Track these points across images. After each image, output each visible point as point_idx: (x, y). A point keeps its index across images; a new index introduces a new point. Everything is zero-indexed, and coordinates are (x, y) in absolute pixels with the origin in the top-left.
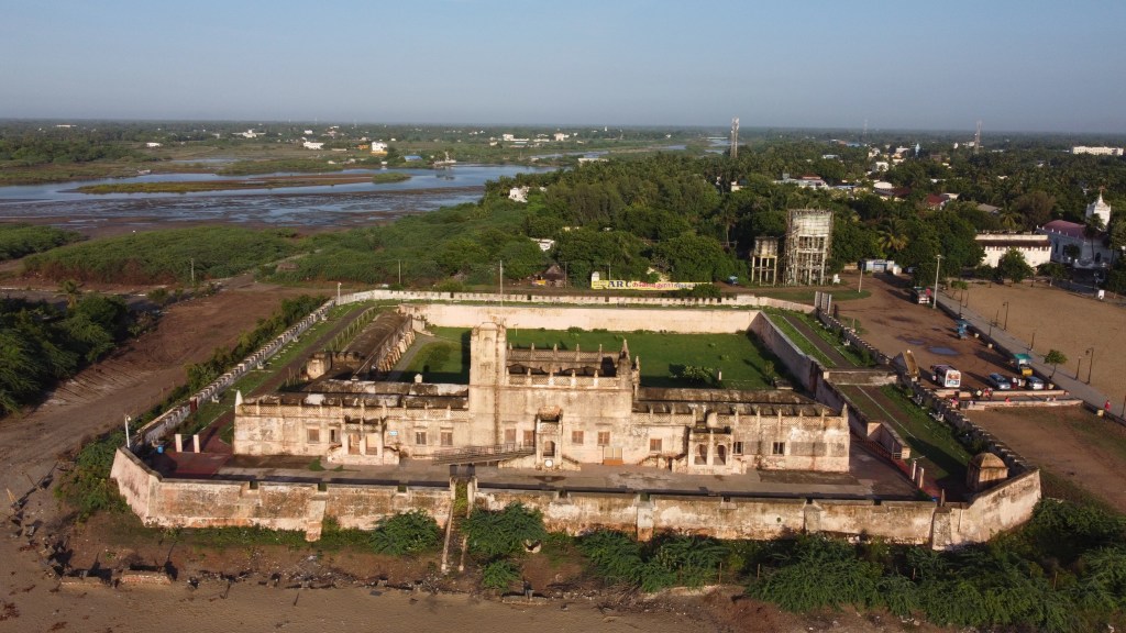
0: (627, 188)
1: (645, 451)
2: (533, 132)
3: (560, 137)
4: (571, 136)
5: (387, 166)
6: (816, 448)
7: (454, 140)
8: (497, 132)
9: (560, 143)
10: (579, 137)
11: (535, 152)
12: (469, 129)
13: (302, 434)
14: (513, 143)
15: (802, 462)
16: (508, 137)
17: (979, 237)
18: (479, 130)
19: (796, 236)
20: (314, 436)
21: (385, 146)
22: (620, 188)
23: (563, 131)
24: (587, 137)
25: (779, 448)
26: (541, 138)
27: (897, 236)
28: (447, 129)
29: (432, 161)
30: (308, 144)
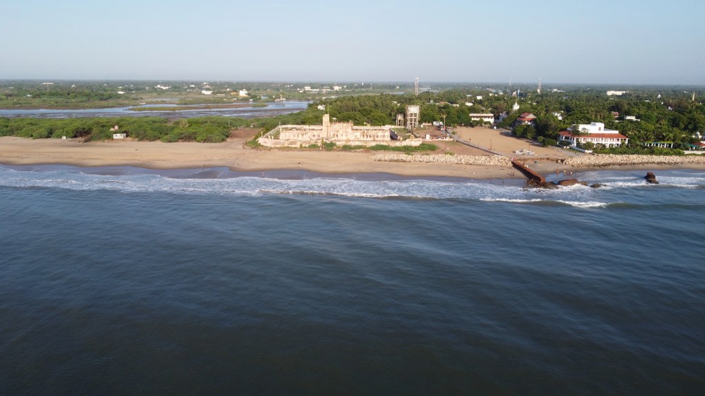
0: (362, 103)
1: (354, 137)
2: (322, 86)
3: (337, 88)
4: (343, 88)
5: (253, 101)
6: (384, 136)
7: (278, 90)
8: (302, 85)
9: (337, 91)
10: (347, 88)
11: (323, 95)
12: (283, 85)
13: (292, 136)
14: (310, 91)
15: (382, 139)
16: (308, 88)
17: (470, 115)
18: (290, 84)
19: (409, 113)
20: (294, 136)
21: (247, 92)
22: (360, 103)
23: (338, 85)
24: (351, 88)
25: (377, 136)
26: (326, 88)
27: (443, 114)
28: (271, 84)
29: (274, 99)
30: (204, 92)
